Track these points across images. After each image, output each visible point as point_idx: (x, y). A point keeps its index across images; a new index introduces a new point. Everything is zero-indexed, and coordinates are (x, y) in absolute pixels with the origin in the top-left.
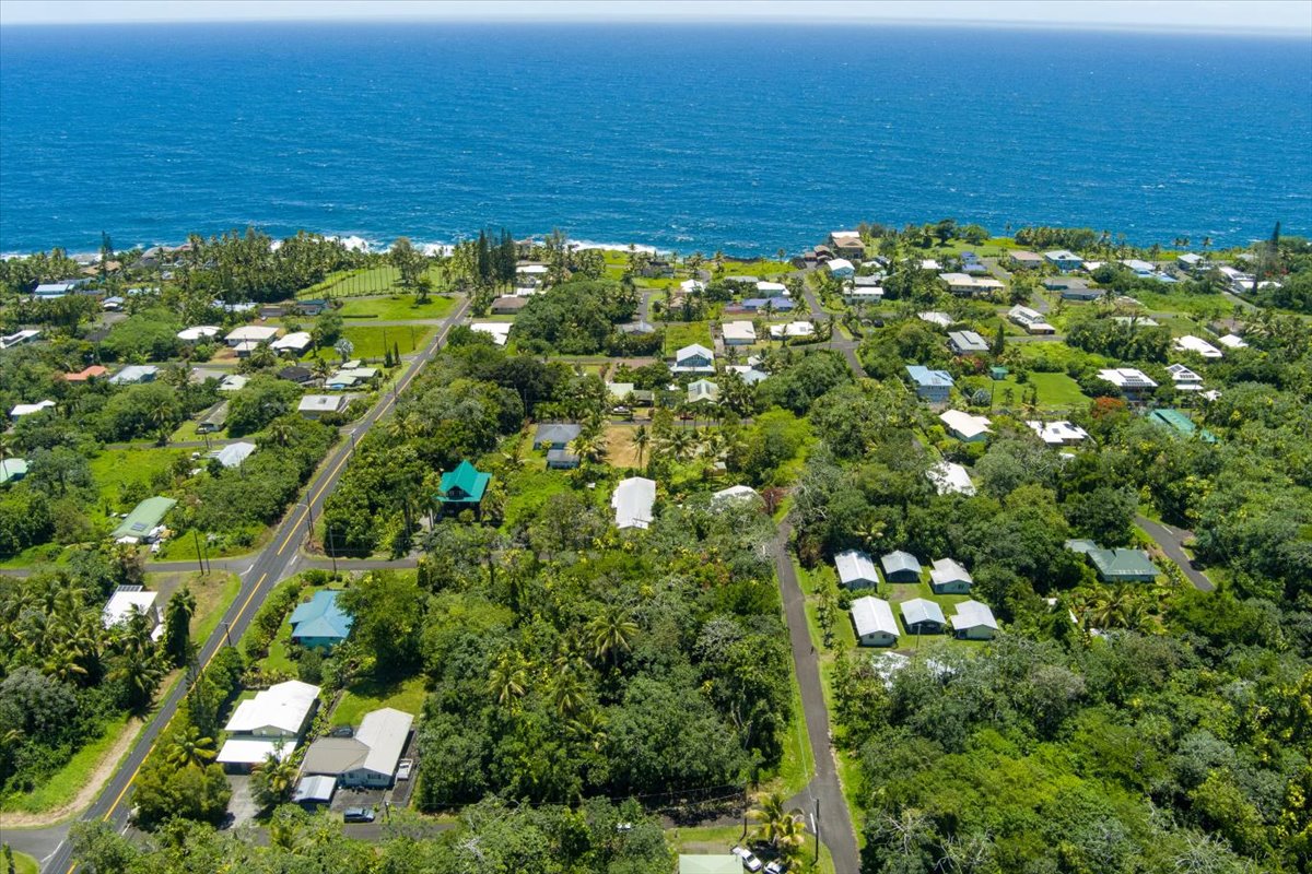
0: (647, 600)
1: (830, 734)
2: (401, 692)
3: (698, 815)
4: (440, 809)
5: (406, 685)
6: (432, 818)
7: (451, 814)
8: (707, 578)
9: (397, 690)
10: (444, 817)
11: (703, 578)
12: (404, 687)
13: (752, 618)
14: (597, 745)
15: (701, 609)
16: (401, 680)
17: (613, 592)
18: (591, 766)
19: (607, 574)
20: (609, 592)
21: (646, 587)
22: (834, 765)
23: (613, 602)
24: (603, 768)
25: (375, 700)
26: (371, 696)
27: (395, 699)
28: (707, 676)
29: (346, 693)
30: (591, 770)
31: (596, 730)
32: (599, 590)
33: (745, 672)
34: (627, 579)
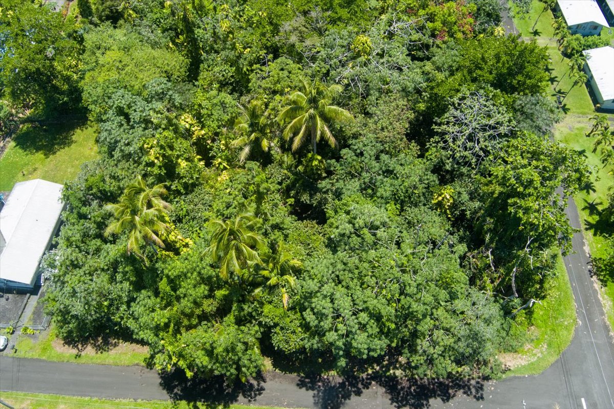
0: (363, 59)
1: (587, 249)
2: (69, 144)
3: (422, 387)
4: (84, 340)
5: (79, 135)
6: (75, 351)
7: (99, 348)
8: (444, 23)
9: (66, 142)
10: (89, 351)
11: (438, 24)
12: (74, 138)
13: (521, 99)
14: (286, 297)
15: (440, 76)
16: (72, 127)
17: (313, 41)
18: (276, 325)
19: (305, 13)
20: (308, 42)
21: (363, 38)
22: (600, 305)
23: (313, 59)
24: (294, 332)
25: (40, 155)
26: (38, 149)
27: (62, 154)
28: (444, 175)
29: (13, 144)
30: (277, 329)
31: (283, 272)
32: (293, 39)
33: (527, 210)
34: (333, 22)
